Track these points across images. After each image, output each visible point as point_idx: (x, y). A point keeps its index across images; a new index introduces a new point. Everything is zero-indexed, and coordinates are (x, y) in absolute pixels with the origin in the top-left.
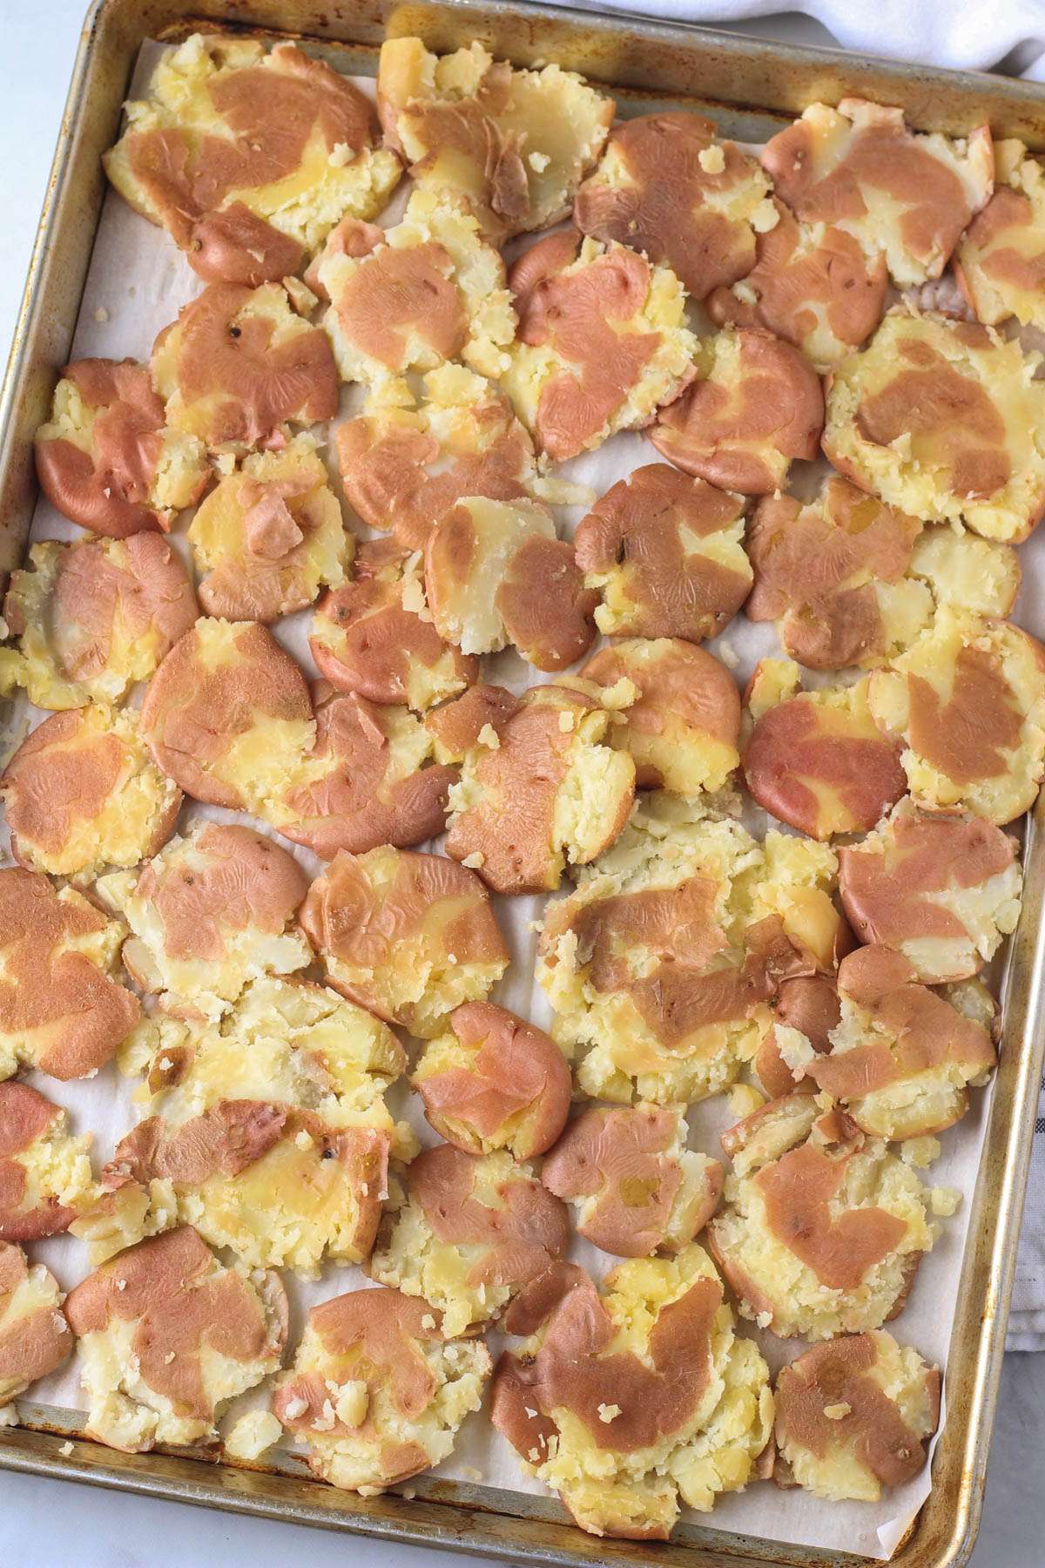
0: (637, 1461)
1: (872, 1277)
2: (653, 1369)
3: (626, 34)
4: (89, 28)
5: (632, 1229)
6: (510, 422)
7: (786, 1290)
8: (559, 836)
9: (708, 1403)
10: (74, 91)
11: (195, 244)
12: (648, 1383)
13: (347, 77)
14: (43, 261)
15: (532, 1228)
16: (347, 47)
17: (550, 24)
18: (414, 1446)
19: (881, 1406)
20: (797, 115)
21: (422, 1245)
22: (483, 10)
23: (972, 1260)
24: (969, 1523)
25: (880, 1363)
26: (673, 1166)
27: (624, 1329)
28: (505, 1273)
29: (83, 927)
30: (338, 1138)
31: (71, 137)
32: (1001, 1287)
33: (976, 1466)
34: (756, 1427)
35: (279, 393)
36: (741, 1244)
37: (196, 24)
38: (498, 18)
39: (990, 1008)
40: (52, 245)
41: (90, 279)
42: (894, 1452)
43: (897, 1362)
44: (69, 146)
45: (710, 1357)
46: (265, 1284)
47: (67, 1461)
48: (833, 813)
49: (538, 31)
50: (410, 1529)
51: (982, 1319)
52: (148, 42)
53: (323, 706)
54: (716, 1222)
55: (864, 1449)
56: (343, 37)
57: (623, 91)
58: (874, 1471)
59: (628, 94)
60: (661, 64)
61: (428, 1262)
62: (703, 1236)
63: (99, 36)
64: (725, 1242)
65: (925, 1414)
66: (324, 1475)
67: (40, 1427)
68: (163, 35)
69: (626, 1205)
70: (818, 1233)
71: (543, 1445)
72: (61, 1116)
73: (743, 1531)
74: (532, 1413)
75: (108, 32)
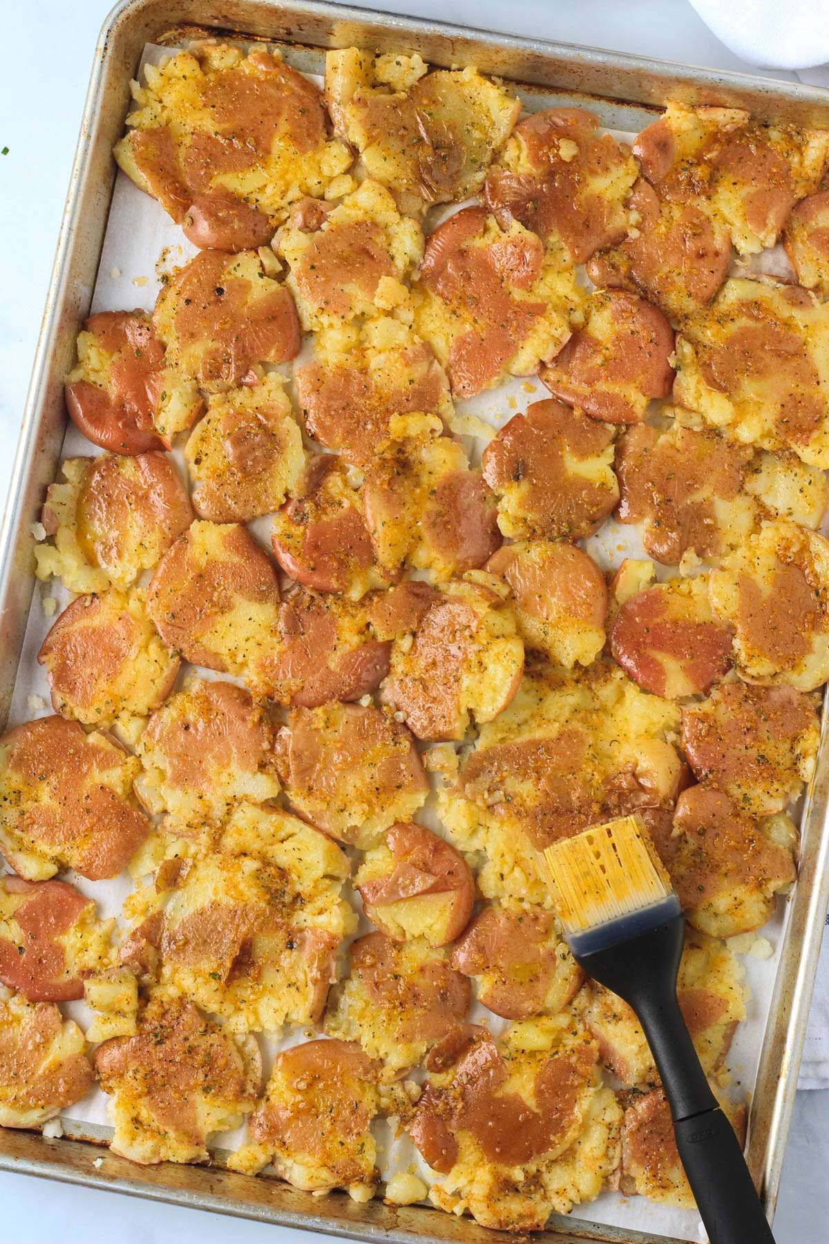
2: (534, 1107)
3: (528, 51)
4: (102, 46)
5: (517, 1001)
6: (431, 363)
8: (466, 702)
10: (91, 98)
11: (188, 220)
12: (530, 1117)
13: (307, 76)
14: (68, 240)
15: (444, 999)
16: (308, 49)
17: (467, 42)
20: (662, 109)
22: (414, 31)
23: (773, 1027)
26: (550, 953)
29: (106, 764)
30: (299, 934)
31: (89, 137)
32: (793, 1055)
35: (254, 340)
37: (188, 29)
38: (427, 37)
39: (793, 836)
40: (75, 227)
41: (106, 243)
44: (87, 145)
46: (244, 1044)
47: (98, 1174)
48: (678, 682)
49: (458, 47)
50: (350, 1229)
51: (779, 1077)
52: (149, 46)
53: (288, 591)
56: (305, 41)
57: (527, 87)
59: (530, 90)
60: (555, 72)
63: (109, 52)
66: (287, 1177)
67: (79, 1137)
68: (162, 39)
69: (515, 982)
72: (91, 906)
73: (598, 1220)
75: (117, 48)
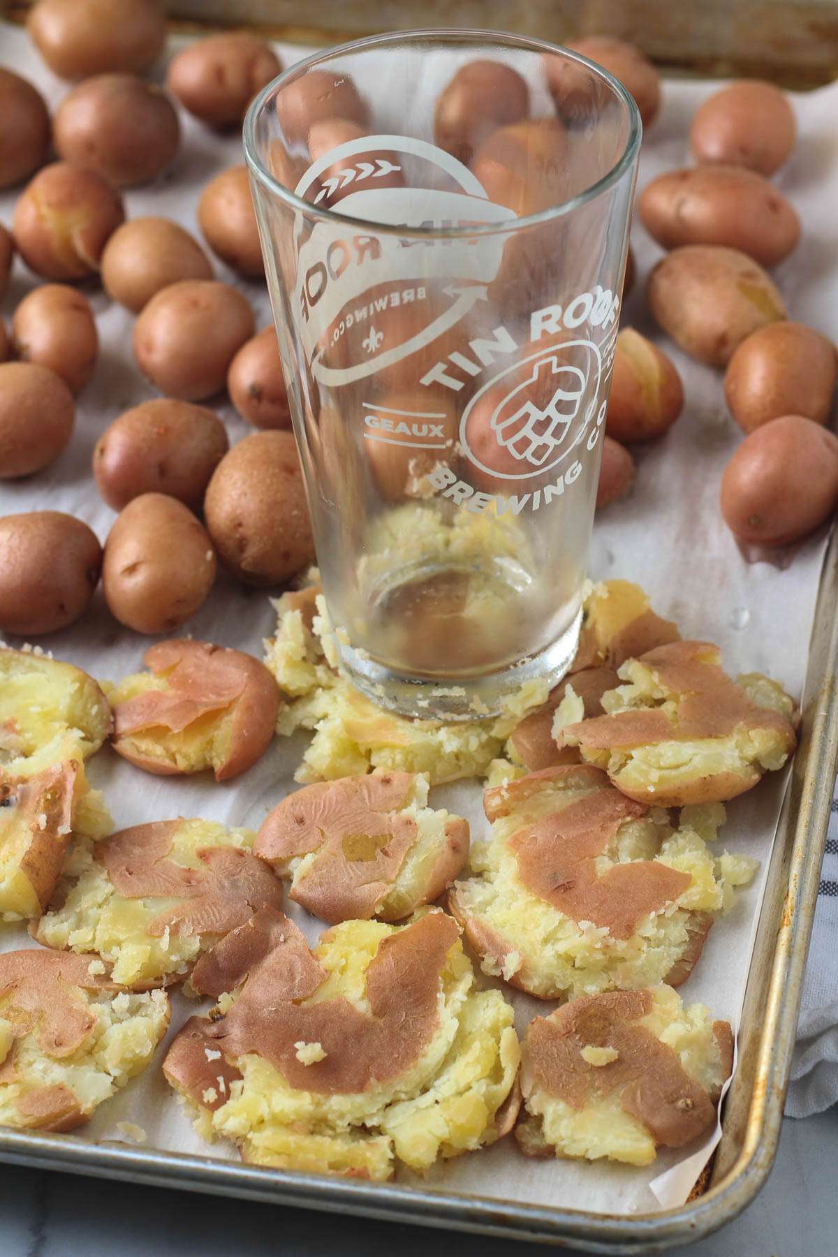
0: (342, 1106)
1: (648, 928)
2: (369, 1015)
5: (354, 883)
7: (540, 938)
9: (435, 1049)
12: (362, 1030)
15: (234, 885)
18: (61, 1088)
19: (656, 1054)
21: (100, 900)
24: (762, 1134)
25: (657, 1012)
26: (409, 822)
27: (336, 975)
28: (195, 922)
30: (20, 786)
33: (771, 1072)
34: (496, 1074)
36: (488, 903)
42: (673, 1102)
43: (677, 1012)
45: (441, 996)
54: (458, 884)
55: (634, 1100)
58: (647, 1125)
61: (105, 914)
62: (441, 898)
64: (470, 901)
65: (713, 1065)
69: (348, 859)
70: (581, 885)
71: (222, 1088)
74: (213, 1055)
